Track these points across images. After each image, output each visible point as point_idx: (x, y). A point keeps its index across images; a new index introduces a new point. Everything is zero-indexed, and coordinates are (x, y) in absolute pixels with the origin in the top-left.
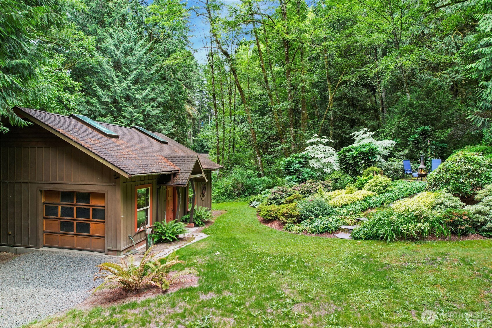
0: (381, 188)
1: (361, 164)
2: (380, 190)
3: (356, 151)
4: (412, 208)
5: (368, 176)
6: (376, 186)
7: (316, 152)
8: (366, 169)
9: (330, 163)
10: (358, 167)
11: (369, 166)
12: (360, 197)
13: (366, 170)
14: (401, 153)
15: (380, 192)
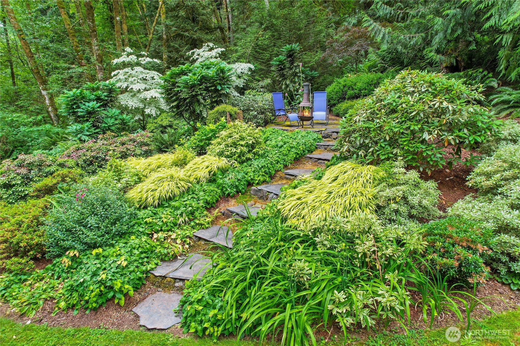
0: (245, 149)
1: (204, 99)
2: (242, 154)
3: (194, 74)
5: (218, 124)
6: (235, 145)
7: (131, 79)
8: (212, 108)
9: (153, 99)
10: (199, 105)
11: (218, 103)
13: (213, 111)
14: (261, 83)
15: (242, 160)
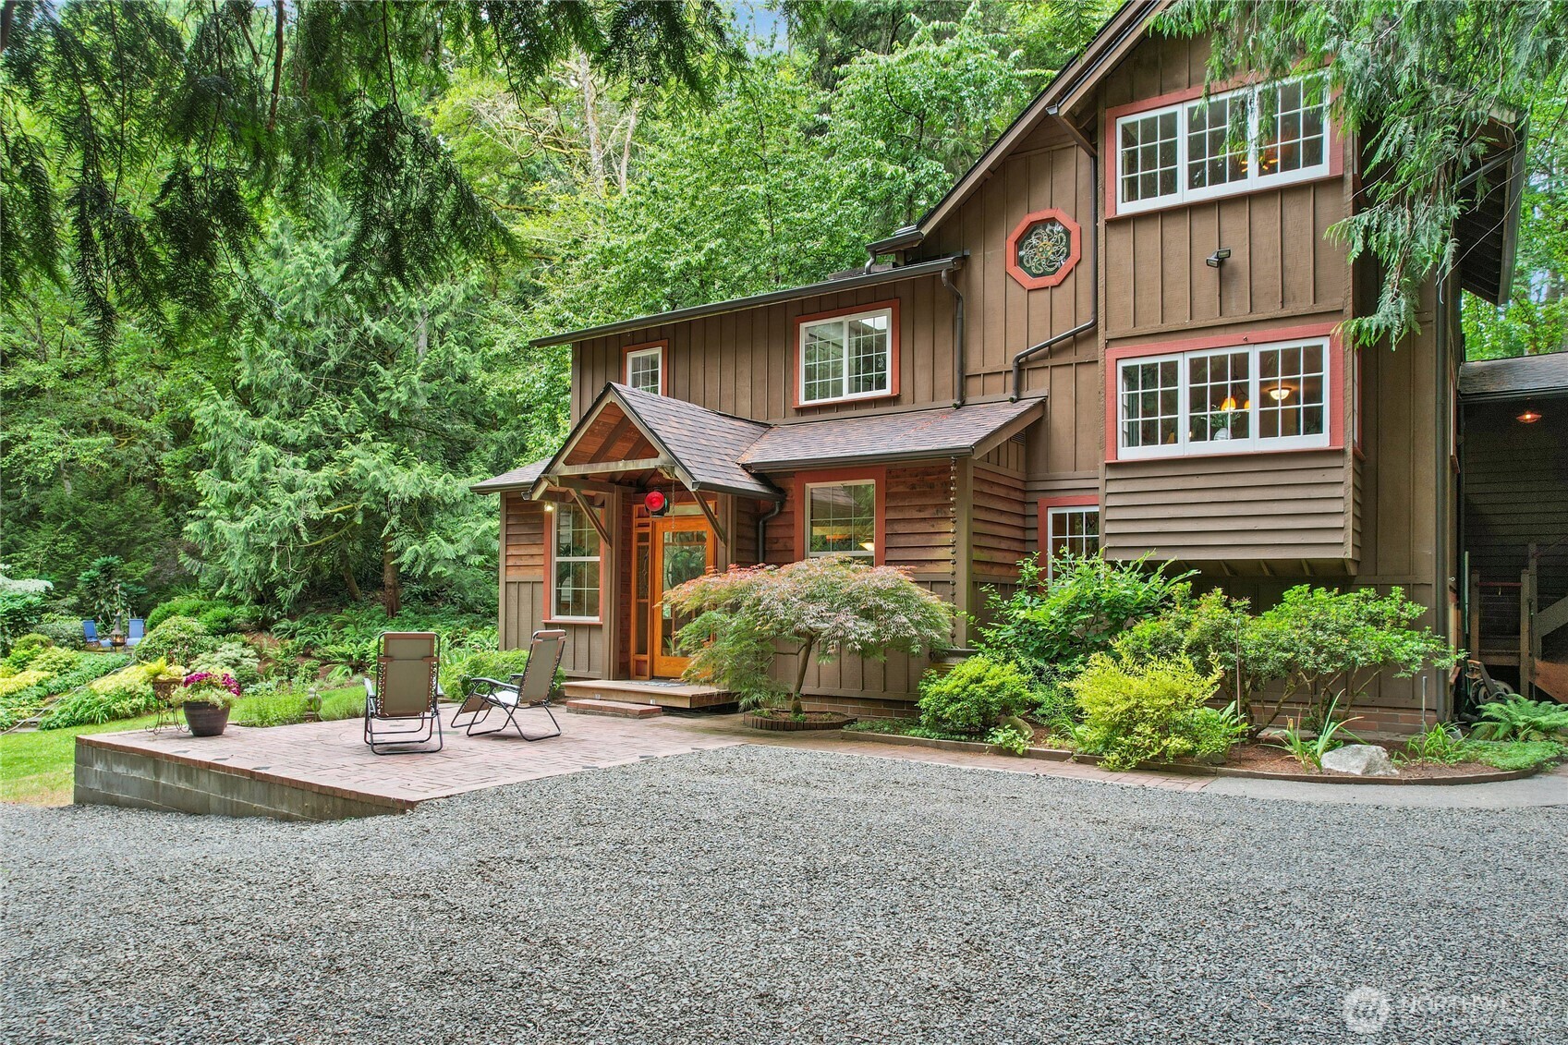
0: (62, 665)
2: (61, 668)
4: (119, 686)
6: (52, 662)
15: (61, 672)
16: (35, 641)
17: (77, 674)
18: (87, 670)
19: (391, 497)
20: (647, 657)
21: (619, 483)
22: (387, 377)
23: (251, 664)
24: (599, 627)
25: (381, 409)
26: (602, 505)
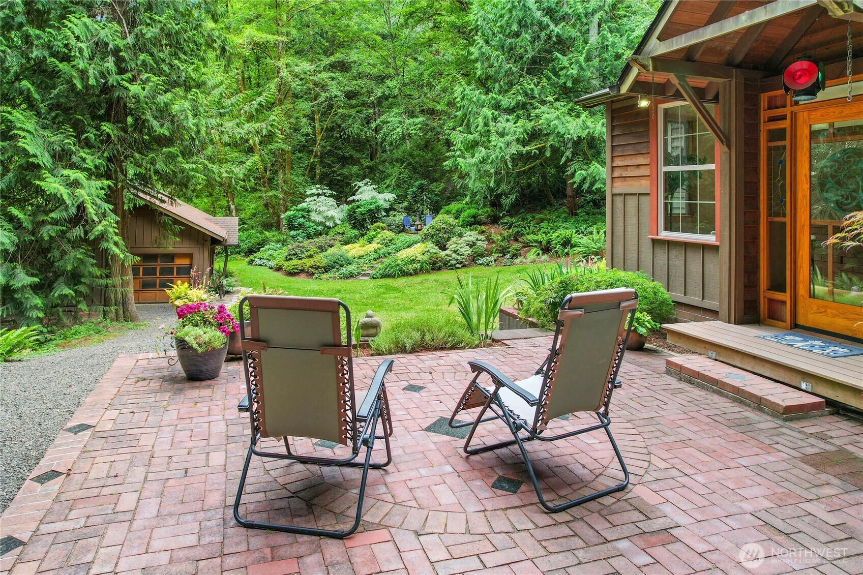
0: (388, 241)
1: (369, 220)
4: (410, 255)
5: (376, 231)
6: (384, 239)
7: (318, 204)
9: (332, 217)
10: (367, 223)
11: (376, 222)
12: (372, 250)
13: (373, 226)
14: (401, 206)
15: (387, 245)
16: (378, 227)
17: (394, 246)
18: (399, 244)
19: (566, 137)
20: (786, 297)
21: (738, 66)
22: (564, 61)
23: (482, 245)
24: (714, 248)
25: (562, 81)
26: (716, 99)
